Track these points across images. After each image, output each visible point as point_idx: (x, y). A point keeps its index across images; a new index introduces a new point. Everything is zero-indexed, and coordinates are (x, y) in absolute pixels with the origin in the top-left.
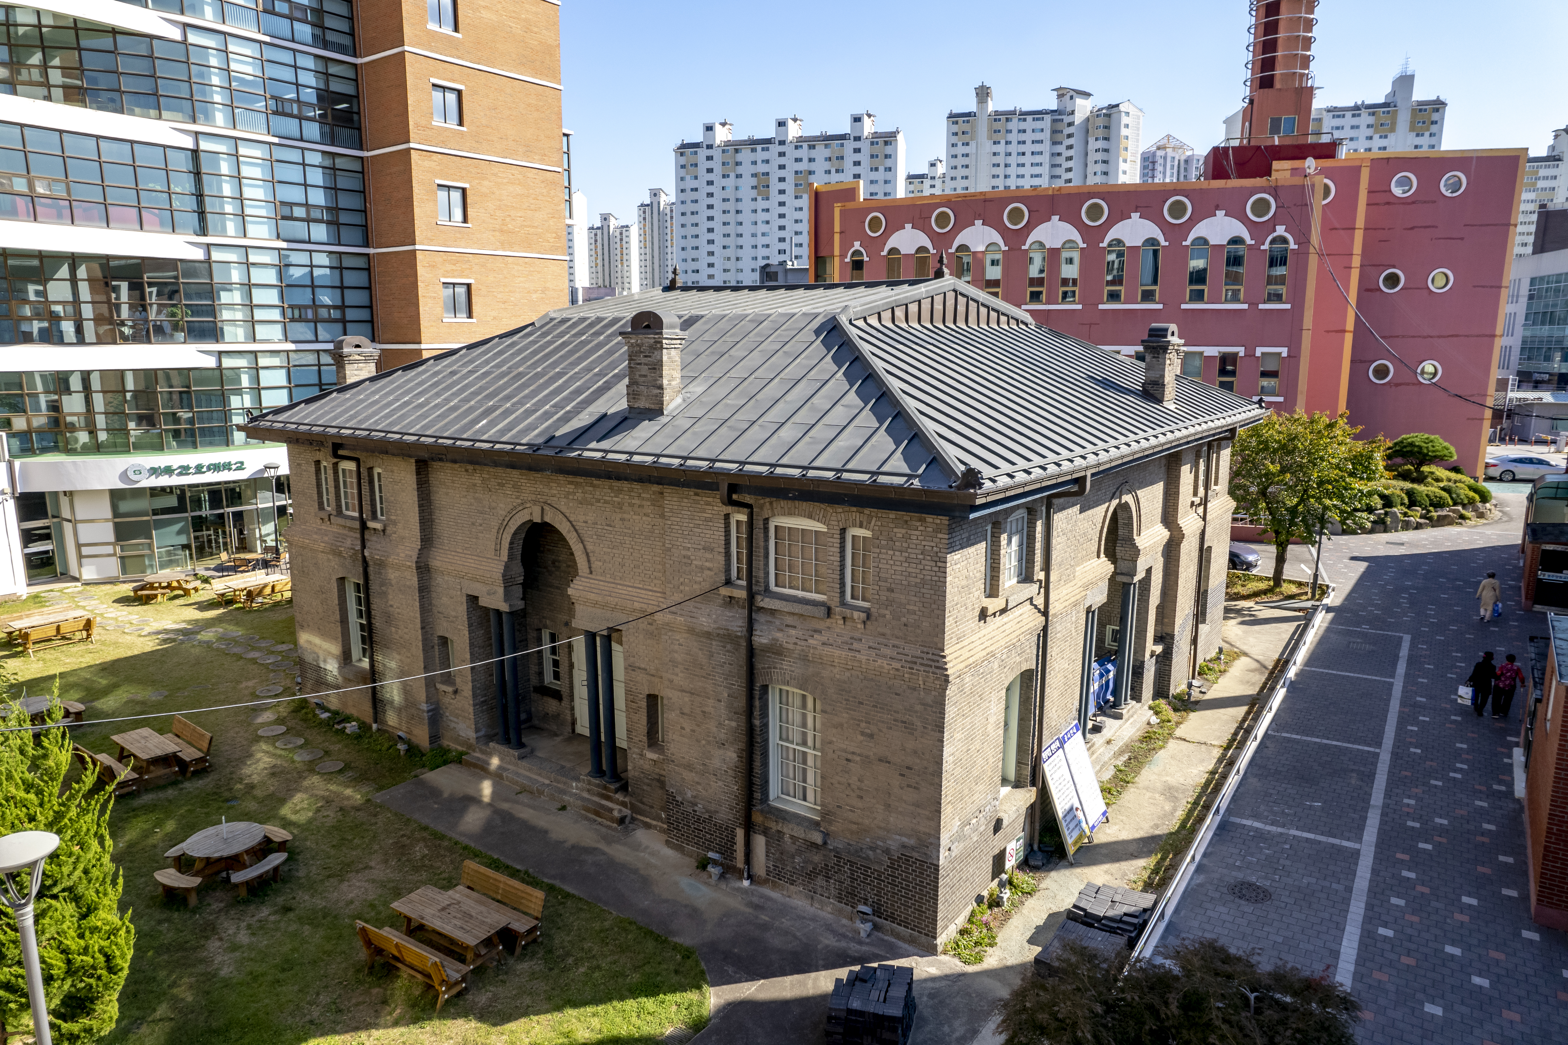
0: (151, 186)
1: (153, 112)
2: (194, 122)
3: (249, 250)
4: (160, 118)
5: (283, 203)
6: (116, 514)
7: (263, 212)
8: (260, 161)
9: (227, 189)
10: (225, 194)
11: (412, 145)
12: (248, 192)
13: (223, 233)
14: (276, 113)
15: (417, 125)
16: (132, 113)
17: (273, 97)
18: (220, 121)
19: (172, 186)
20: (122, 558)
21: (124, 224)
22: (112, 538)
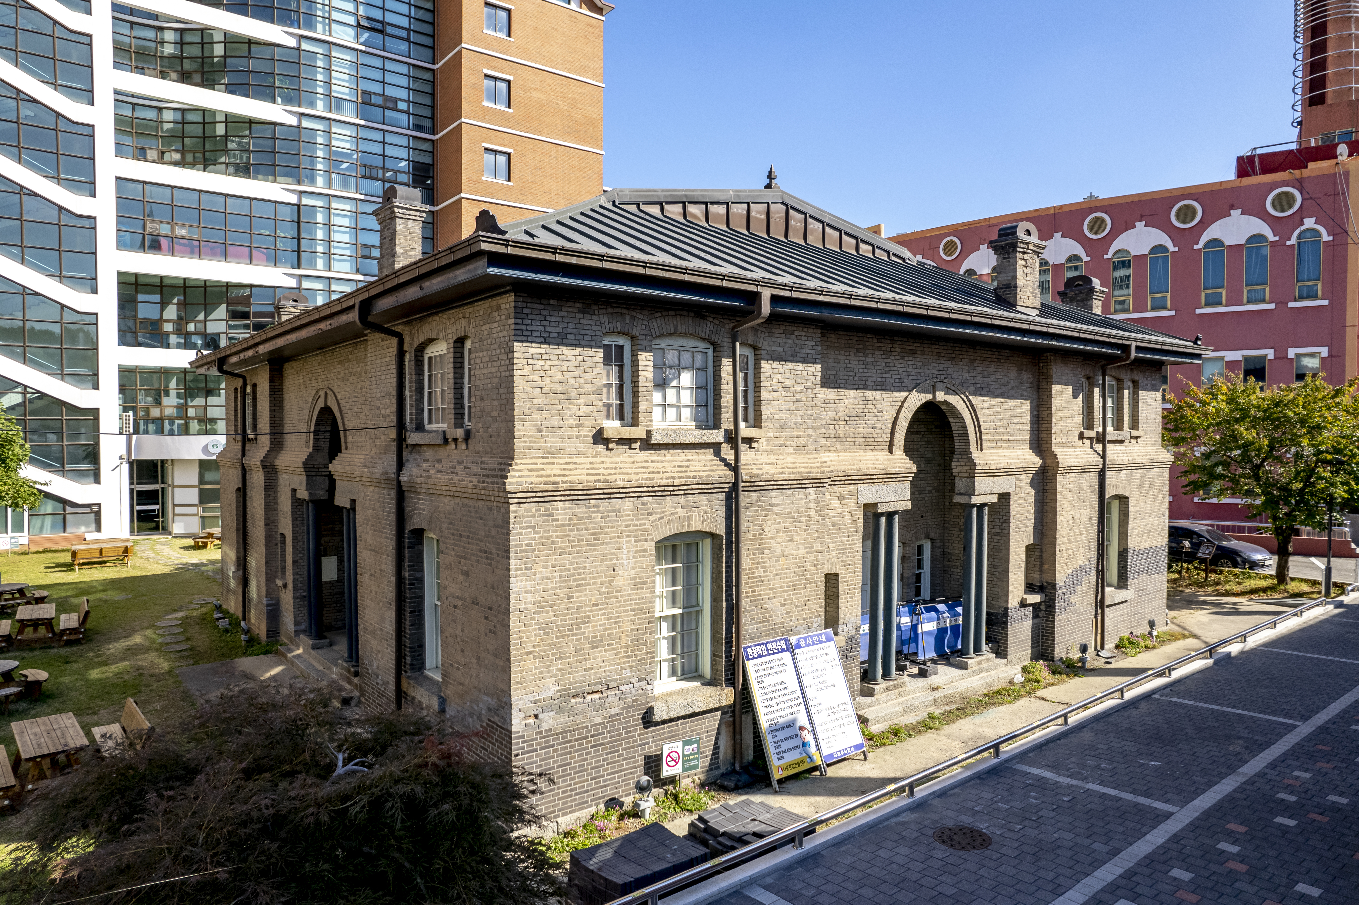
0: (262, 231)
1: (271, 178)
2: (299, 183)
3: (332, 281)
4: (275, 181)
5: (363, 246)
6: (202, 481)
7: (347, 252)
8: (349, 213)
9: (320, 234)
10: (318, 237)
11: (463, 195)
12: (335, 237)
13: (313, 266)
14: (364, 177)
15: (469, 180)
16: (257, 179)
17: (363, 165)
18: (320, 185)
19: (278, 232)
20: (202, 518)
21: (238, 258)
22: (196, 501)
